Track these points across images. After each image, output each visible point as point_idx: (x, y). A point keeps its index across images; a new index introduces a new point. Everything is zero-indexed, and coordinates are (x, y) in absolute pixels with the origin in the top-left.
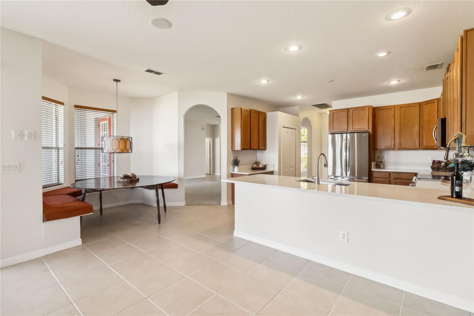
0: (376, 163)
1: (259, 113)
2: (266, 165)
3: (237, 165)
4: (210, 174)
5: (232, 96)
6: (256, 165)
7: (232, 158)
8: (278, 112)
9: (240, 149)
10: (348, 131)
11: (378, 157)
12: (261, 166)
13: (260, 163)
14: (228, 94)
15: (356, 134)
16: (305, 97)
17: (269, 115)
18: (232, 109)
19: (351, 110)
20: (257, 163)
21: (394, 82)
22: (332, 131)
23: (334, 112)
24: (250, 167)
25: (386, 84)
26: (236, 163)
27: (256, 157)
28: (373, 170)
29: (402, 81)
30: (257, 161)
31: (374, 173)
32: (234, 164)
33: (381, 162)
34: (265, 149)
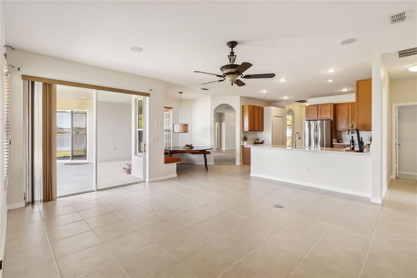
0: (337, 139)
1: (259, 108)
2: (263, 141)
3: (246, 140)
4: (218, 149)
5: (243, 98)
6: (257, 141)
7: (243, 136)
8: (272, 107)
9: (248, 131)
10: (317, 119)
11: (338, 135)
12: (260, 141)
13: (259, 139)
14: (241, 97)
15: (324, 121)
16: (289, 98)
17: (266, 109)
18: (243, 106)
19: (320, 106)
20: (257, 139)
21: (345, 90)
22: (308, 119)
23: (308, 106)
24: (253, 142)
25: (340, 90)
26: (245, 139)
27: (257, 135)
28: (334, 143)
29: (350, 89)
30: (257, 138)
31: (334, 146)
32: (244, 140)
33: (340, 139)
34: (263, 130)
